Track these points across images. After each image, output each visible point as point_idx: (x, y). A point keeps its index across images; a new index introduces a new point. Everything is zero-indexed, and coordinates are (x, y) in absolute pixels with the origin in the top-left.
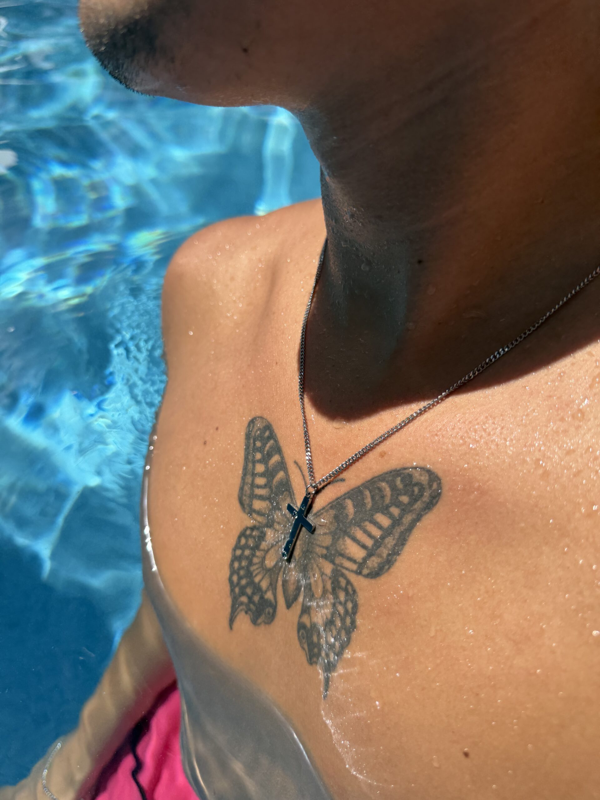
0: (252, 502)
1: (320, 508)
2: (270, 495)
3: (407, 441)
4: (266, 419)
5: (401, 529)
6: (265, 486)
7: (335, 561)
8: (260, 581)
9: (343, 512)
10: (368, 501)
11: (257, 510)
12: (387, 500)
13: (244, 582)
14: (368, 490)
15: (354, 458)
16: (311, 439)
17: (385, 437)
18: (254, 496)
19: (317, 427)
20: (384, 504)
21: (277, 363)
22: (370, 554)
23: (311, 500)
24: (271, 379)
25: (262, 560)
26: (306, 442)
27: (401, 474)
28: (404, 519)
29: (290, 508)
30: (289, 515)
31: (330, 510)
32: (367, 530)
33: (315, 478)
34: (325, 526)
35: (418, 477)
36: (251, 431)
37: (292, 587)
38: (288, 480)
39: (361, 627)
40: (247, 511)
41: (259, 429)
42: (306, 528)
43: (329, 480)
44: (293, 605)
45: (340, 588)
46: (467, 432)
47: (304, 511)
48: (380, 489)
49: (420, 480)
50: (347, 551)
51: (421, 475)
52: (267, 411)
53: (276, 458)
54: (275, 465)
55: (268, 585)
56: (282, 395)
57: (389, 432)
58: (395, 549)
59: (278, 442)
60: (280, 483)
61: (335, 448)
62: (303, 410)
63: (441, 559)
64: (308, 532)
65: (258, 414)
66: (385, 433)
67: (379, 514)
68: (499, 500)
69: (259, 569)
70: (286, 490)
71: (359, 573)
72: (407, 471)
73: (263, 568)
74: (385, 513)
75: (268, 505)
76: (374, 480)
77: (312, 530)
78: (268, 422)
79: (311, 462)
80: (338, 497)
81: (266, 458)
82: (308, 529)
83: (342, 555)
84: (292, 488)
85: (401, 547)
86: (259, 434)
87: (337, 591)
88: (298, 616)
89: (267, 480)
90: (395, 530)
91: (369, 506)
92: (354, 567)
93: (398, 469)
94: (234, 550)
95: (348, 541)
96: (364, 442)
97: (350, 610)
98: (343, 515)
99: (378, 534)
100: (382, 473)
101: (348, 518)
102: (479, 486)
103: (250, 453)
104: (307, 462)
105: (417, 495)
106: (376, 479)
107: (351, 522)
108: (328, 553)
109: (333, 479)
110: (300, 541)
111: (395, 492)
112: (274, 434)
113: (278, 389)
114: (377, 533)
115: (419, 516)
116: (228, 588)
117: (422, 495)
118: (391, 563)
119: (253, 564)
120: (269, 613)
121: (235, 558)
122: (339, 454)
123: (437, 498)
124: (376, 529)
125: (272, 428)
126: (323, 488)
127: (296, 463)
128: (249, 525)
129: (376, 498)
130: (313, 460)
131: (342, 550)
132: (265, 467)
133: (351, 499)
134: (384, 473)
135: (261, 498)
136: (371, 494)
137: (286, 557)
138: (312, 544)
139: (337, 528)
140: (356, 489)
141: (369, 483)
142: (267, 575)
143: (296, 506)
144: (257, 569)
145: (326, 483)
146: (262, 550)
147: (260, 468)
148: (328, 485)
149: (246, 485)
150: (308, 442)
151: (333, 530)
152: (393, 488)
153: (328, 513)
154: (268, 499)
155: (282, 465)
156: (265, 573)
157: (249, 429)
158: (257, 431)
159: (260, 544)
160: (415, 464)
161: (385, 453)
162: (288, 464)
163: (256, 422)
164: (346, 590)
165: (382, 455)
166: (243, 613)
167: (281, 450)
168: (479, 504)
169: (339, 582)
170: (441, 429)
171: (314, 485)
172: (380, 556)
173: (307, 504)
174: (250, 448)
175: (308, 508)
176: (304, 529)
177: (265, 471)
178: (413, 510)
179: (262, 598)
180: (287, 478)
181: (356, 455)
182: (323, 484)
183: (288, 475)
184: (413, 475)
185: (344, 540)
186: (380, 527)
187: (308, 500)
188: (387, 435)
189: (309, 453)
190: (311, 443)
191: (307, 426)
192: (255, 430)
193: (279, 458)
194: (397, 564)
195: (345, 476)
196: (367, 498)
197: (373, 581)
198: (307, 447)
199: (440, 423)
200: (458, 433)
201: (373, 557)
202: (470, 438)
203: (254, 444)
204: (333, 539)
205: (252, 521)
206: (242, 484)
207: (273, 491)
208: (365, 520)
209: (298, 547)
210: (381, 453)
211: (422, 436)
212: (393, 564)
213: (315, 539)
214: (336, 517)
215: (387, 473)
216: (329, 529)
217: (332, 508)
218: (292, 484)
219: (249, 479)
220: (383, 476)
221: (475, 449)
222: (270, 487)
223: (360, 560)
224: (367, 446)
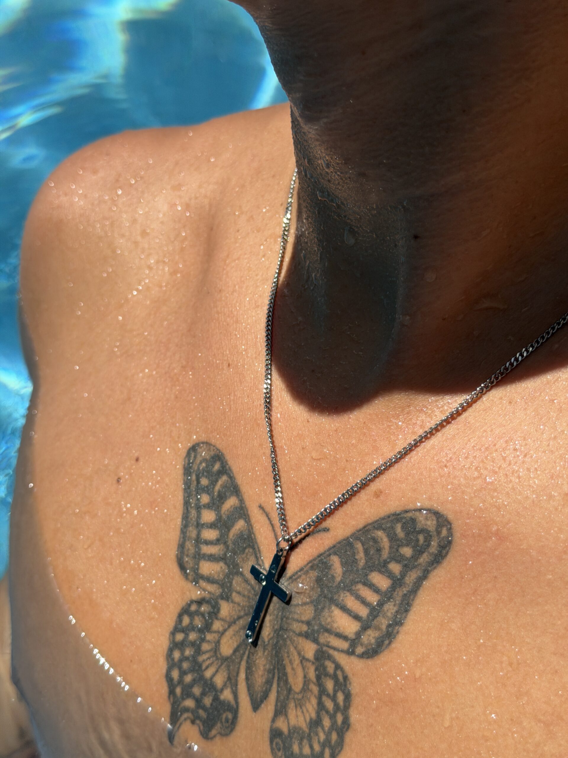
0: (198, 565)
1: (297, 569)
2: (225, 554)
3: (410, 475)
4: (214, 446)
5: (403, 591)
6: (217, 542)
7: (319, 640)
8: (214, 675)
9: (327, 572)
10: (361, 555)
11: (205, 576)
12: (385, 554)
13: (188, 678)
14: (361, 541)
15: (341, 500)
16: (282, 474)
17: (382, 470)
18: (202, 556)
19: (290, 458)
20: (381, 560)
21: (229, 365)
22: (365, 627)
23: (284, 558)
24: (220, 388)
25: (216, 646)
26: (274, 479)
27: (402, 518)
28: (407, 578)
29: (255, 572)
30: (253, 581)
31: (310, 571)
32: (360, 596)
33: (289, 528)
34: (305, 593)
35: (423, 522)
36: (192, 463)
37: (260, 681)
38: (250, 532)
39: (357, 725)
40: (190, 577)
41: (205, 460)
42: (280, 599)
43: (308, 530)
44: (263, 705)
45: (327, 675)
46: (483, 461)
47: (275, 574)
48: (375, 540)
49: (426, 525)
50: (335, 625)
51: (426, 519)
52: (216, 434)
53: (231, 502)
54: (230, 512)
55: (226, 680)
56: (239, 411)
57: (387, 464)
58: (396, 616)
59: (235, 478)
60: (239, 537)
61: (315, 487)
62: (270, 434)
63: (453, 626)
64: (281, 602)
65: (203, 437)
66: (381, 465)
67: (375, 572)
68: (522, 547)
69: (211, 659)
70: (249, 546)
71: (350, 652)
72: (409, 515)
73: (217, 657)
74: (383, 572)
75: (223, 568)
76: (367, 528)
77: (286, 599)
78: (218, 450)
79: (282, 507)
80: (321, 553)
81: (217, 502)
82: (281, 598)
83: (329, 631)
84: (256, 543)
85: (404, 615)
86: (204, 467)
87: (324, 681)
88: (270, 719)
89: (219, 532)
90: (396, 593)
91: (362, 563)
92: (345, 645)
93: (398, 512)
94: (173, 634)
95: (337, 612)
96: (354, 478)
97: (341, 703)
98: (327, 576)
99: (375, 599)
100: (378, 518)
101: (335, 580)
102: (498, 530)
103: (192, 495)
104: (277, 506)
105: (423, 545)
106: (370, 527)
107: (338, 587)
108: (309, 629)
109: (313, 530)
110: (270, 615)
111: (394, 543)
112: (227, 467)
113: (232, 403)
114: (373, 598)
115: (426, 572)
116: (164, 689)
117: (429, 545)
118: (392, 637)
119: (202, 652)
120: (227, 720)
121: (175, 645)
122: (321, 495)
123: (448, 548)
124: (371, 593)
125: (224, 458)
126: (300, 541)
127: (261, 507)
128: (194, 598)
129: (370, 552)
130: (285, 503)
131: (328, 624)
132: (217, 515)
133: (337, 555)
134: (380, 518)
135: (212, 558)
136: (363, 547)
137: (250, 639)
138: (287, 618)
139: (320, 595)
140: (344, 542)
141: (360, 532)
142: (223, 667)
143: (264, 569)
144: (209, 658)
145: (303, 535)
146: (215, 632)
147: (208, 516)
148: (306, 538)
149: (188, 540)
150: (278, 478)
151: (315, 598)
152: (392, 538)
153: (308, 576)
154: (223, 559)
155: (242, 512)
156: (220, 664)
157: (189, 461)
158: (201, 463)
159: (212, 623)
160: (419, 504)
161: (381, 492)
162: (250, 510)
163: (199, 450)
164: (335, 677)
165: (378, 494)
166: (188, 723)
167: (239, 490)
168: (497, 553)
169: (325, 668)
170: (451, 458)
171: (287, 537)
172: (378, 628)
173: (279, 564)
174: (191, 488)
175: (280, 570)
176: (275, 599)
177: (216, 520)
178: (419, 565)
179: (216, 699)
180: (249, 530)
181: (343, 495)
182: (299, 537)
183: (251, 525)
184: (417, 520)
185: (331, 611)
186: (376, 590)
187: (280, 559)
188: (383, 467)
189: (280, 495)
190: (282, 480)
191: (276, 455)
192: (199, 462)
193: (237, 501)
194: (400, 637)
195: (329, 524)
196: (358, 552)
197: (370, 662)
198: (277, 486)
199: (450, 450)
200: (472, 463)
201: (369, 630)
202: (486, 469)
203: (198, 482)
204: (315, 611)
205: (199, 592)
206: (182, 539)
207: (230, 548)
208: (358, 582)
209: (268, 625)
210: (375, 492)
211: (428, 469)
212: (394, 638)
213: (291, 612)
214: (319, 580)
215: (383, 519)
216: (310, 597)
217: (312, 568)
218: (256, 538)
219: (192, 532)
220: (379, 522)
221: (492, 483)
222: (225, 543)
223: (352, 636)
224: (357, 483)
